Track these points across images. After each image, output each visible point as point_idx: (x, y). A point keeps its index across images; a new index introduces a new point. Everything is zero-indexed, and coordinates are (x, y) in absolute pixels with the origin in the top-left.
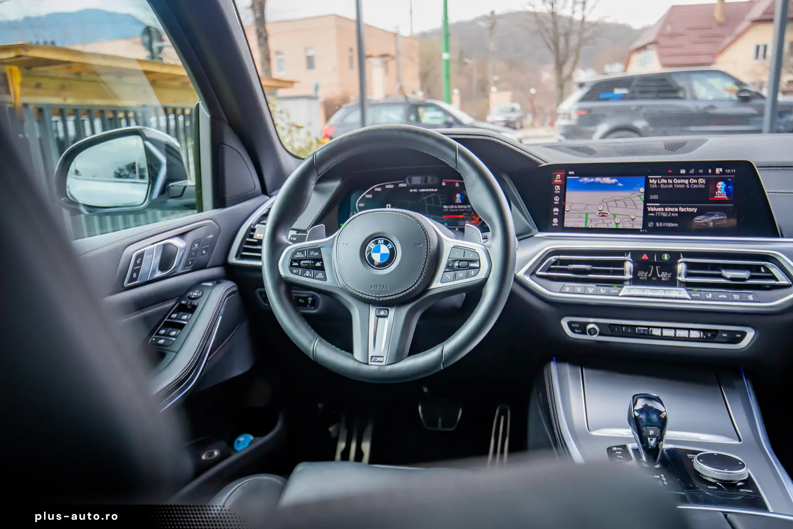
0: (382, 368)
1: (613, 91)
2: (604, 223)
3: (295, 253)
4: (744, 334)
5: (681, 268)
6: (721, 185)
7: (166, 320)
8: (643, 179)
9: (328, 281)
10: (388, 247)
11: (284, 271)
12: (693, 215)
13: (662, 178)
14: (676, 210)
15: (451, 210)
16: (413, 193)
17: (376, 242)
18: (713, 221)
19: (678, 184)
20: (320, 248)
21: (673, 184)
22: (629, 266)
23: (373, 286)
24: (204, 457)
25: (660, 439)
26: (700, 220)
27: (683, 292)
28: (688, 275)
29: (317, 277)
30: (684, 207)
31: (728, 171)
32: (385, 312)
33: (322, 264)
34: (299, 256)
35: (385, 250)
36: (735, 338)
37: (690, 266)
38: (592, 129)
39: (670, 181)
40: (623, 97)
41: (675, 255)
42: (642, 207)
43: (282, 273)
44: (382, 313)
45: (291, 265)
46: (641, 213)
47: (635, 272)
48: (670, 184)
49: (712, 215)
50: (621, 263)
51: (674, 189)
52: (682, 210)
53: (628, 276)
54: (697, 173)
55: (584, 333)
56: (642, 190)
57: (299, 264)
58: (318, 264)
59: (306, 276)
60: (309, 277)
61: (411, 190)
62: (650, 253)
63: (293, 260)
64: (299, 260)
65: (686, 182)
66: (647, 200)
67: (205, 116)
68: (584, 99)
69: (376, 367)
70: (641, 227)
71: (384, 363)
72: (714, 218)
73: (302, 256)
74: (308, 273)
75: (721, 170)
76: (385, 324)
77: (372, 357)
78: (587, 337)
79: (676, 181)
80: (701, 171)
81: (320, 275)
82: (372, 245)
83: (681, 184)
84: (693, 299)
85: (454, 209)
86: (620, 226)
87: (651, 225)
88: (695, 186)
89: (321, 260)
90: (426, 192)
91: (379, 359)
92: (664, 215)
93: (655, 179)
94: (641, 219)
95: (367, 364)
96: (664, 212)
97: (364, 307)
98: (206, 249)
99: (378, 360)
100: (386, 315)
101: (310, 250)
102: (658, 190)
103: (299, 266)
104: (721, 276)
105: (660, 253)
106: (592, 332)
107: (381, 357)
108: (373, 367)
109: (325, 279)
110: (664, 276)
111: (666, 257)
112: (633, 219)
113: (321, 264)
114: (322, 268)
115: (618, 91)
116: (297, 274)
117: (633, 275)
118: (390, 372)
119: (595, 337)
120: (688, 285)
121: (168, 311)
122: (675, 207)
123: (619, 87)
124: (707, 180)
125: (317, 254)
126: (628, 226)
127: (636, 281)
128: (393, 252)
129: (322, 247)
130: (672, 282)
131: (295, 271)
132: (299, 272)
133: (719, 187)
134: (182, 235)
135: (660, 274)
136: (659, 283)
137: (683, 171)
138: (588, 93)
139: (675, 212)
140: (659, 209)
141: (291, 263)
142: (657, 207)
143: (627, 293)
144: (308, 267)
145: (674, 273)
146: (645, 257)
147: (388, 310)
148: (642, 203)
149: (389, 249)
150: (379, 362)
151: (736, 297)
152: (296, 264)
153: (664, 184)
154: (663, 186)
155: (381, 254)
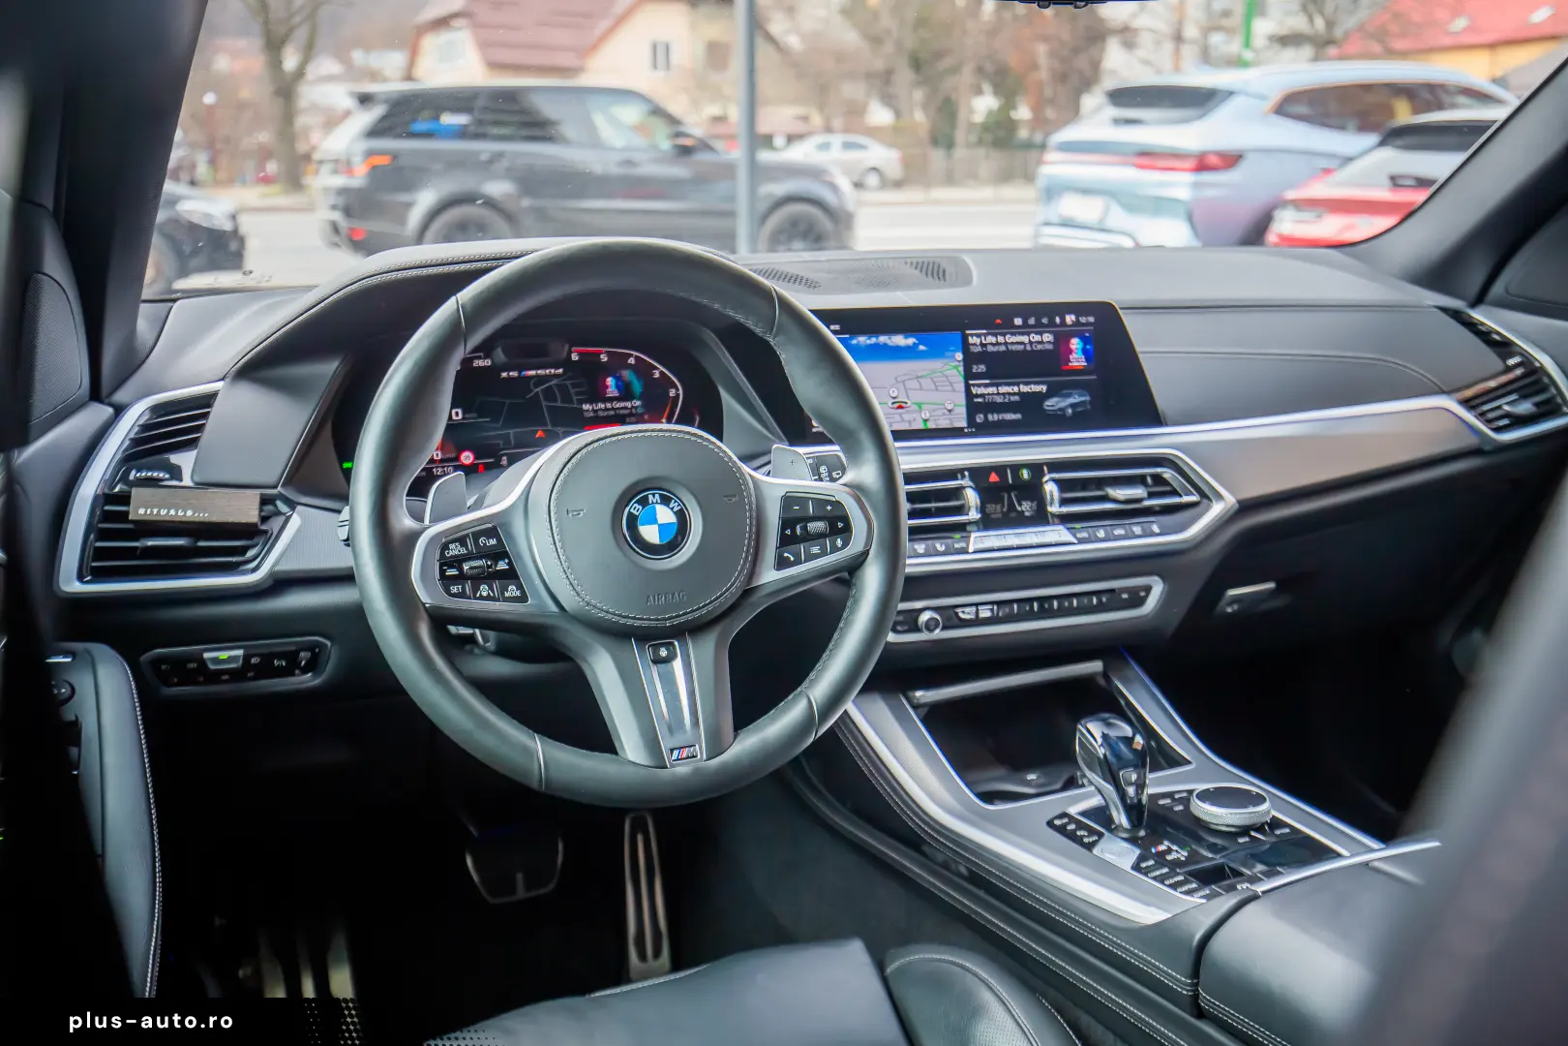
1: (438, 118)
2: (903, 420)
3: (444, 545)
4: (1148, 589)
5: (1050, 488)
6: (1076, 344)
8: (957, 335)
9: (532, 602)
10: (672, 509)
11: (428, 592)
12: (1040, 398)
13: (988, 334)
14: (1016, 389)
15: (601, 414)
16: (510, 379)
17: (644, 502)
18: (1072, 406)
19: (1012, 343)
20: (495, 527)
21: (1006, 344)
22: (972, 497)
23: (651, 597)
25: (1140, 786)
26: (1052, 404)
27: (1057, 533)
28: (1064, 502)
29: (506, 595)
30: (1027, 384)
31: (1083, 320)
33: (510, 564)
34: (457, 552)
35: (666, 515)
36: (1137, 599)
37: (1061, 484)
38: (404, 197)
39: (1001, 339)
40: (462, 133)
41: (1036, 468)
42: (961, 387)
43: (425, 598)
44: (662, 653)
45: (443, 576)
46: (962, 399)
47: (982, 509)
48: (1001, 344)
49: (1069, 396)
50: (957, 493)
51: (1008, 352)
52: (1024, 389)
53: (974, 515)
54: (1039, 324)
55: (916, 629)
56: (959, 356)
57: (461, 569)
58: (502, 566)
59: (482, 598)
60: (488, 598)
61: (504, 375)
62: (1000, 469)
63: (446, 563)
64: (457, 562)
65: (1025, 339)
66: (969, 375)
68: (374, 132)
69: (688, 770)
70: (963, 424)
71: (699, 759)
72: (1072, 400)
73: (463, 551)
74: (484, 590)
75: (1073, 317)
77: (670, 751)
78: (924, 636)
79: (1010, 339)
80: (1045, 321)
81: (512, 591)
82: (635, 509)
83: (1017, 343)
84: (1081, 541)
85: (606, 409)
86: (931, 425)
87: (980, 418)
88: (1039, 347)
89: (504, 555)
90: (537, 376)
91: (687, 751)
92: (999, 399)
93: (978, 336)
94: (963, 410)
95: (663, 767)
96: (998, 394)
97: (620, 646)
99: (684, 756)
100: (672, 655)
101: (477, 535)
102: (984, 356)
103: (461, 578)
104: (1105, 499)
105: (1016, 468)
106: (930, 626)
107: (691, 746)
108: (681, 769)
109: (523, 599)
110: (1027, 507)
111: (1025, 474)
112: (950, 411)
113: (508, 564)
114: (511, 575)
115: (448, 119)
116: (462, 595)
117: (981, 512)
118: (719, 774)
119: (938, 634)
120: (1065, 519)
122: (1013, 384)
123: (454, 109)
124: (1056, 335)
125: (493, 542)
126: (944, 423)
127: (987, 523)
128: (683, 520)
129: (499, 524)
130: (1041, 518)
131: (454, 589)
132: (464, 589)
133: (1073, 347)
135: (1020, 505)
136: (1021, 521)
137: (1018, 321)
138: (384, 118)
139: (1014, 394)
140: (991, 390)
141: (442, 572)
142: (986, 386)
143: (981, 546)
144: (481, 576)
145: (1041, 503)
146: (994, 478)
147: (672, 644)
148: (962, 379)
149: (675, 513)
150: (688, 758)
151: (1137, 530)
152: (454, 572)
153: (992, 344)
154: (990, 348)
155: (659, 525)
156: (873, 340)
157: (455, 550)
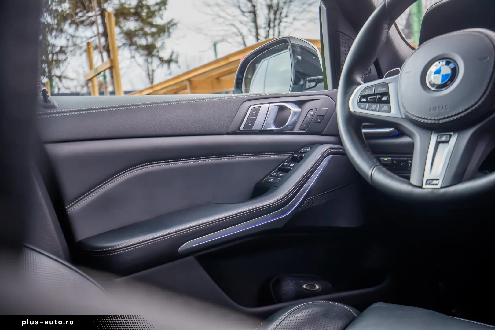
0: (436, 191)
3: (364, 90)
7: (280, 166)
9: (392, 113)
10: (450, 67)
11: (354, 106)
17: (437, 65)
20: (388, 84)
23: (432, 109)
29: (382, 109)
32: (447, 137)
33: (389, 98)
35: (447, 70)
43: (351, 109)
44: (444, 138)
45: (360, 101)
57: (367, 99)
58: (385, 98)
59: (372, 110)
60: (375, 110)
63: (363, 97)
64: (367, 96)
69: (430, 190)
71: (439, 186)
73: (370, 92)
74: (374, 106)
76: (445, 151)
77: (427, 180)
81: (385, 107)
82: (433, 68)
89: (387, 94)
91: (435, 182)
95: (421, 187)
97: (425, 133)
99: (433, 183)
100: (448, 139)
103: (367, 102)
107: (437, 180)
108: (427, 188)
109: (389, 111)
113: (387, 98)
114: (388, 102)
116: (364, 109)
118: (443, 195)
121: (283, 161)
125: (384, 89)
128: (455, 71)
129: (390, 83)
131: (362, 106)
132: (366, 106)
134: (300, 104)
141: (360, 99)
144: (374, 101)
147: (451, 135)
149: (451, 69)
150: (433, 184)
152: (364, 100)
155: (442, 76)
157: (367, 92)
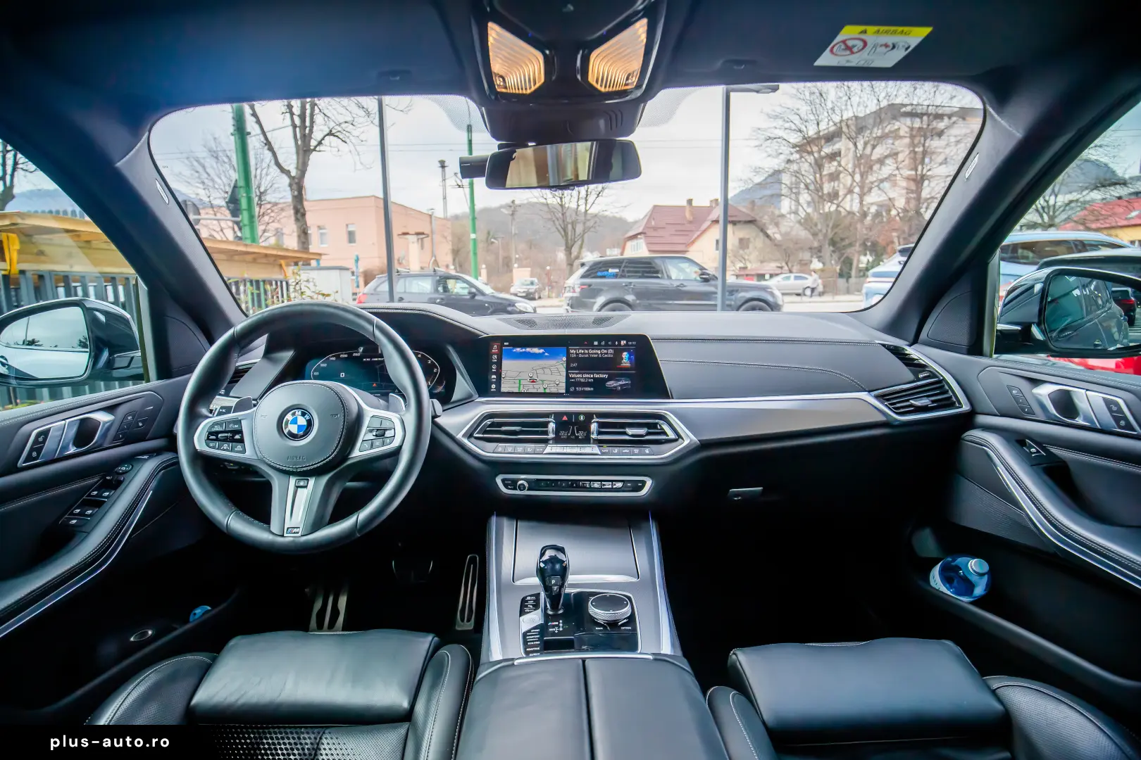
0: (297, 539)
1: (608, 270)
2: (534, 388)
3: (213, 426)
4: (644, 483)
5: (594, 427)
6: (625, 355)
7: (84, 498)
8: (565, 349)
9: (247, 454)
10: (305, 418)
11: (200, 445)
12: (605, 380)
13: (580, 349)
14: (592, 376)
16: (367, 362)
17: (294, 414)
18: (621, 385)
19: (592, 354)
20: (240, 421)
21: (589, 354)
22: (552, 426)
23: (290, 457)
24: (132, 639)
25: (562, 586)
26: (611, 384)
27: (594, 449)
28: (600, 433)
29: (236, 449)
30: (598, 374)
31: (630, 343)
32: (304, 482)
33: (242, 436)
35: (302, 421)
36: (638, 487)
37: (601, 425)
38: (592, 300)
39: (586, 351)
40: (616, 276)
41: (589, 416)
42: (564, 374)
43: (198, 447)
44: (302, 483)
45: (208, 439)
46: (564, 380)
47: (557, 432)
48: (586, 354)
49: (619, 380)
50: (546, 425)
51: (589, 358)
52: (597, 376)
53: (551, 436)
54: (606, 344)
55: (515, 489)
56: (565, 359)
57: (217, 437)
58: (237, 437)
59: (224, 450)
60: (227, 450)
61: (365, 360)
62: (569, 414)
63: (211, 433)
64: (217, 433)
65: (599, 352)
66: (568, 368)
67: (143, 288)
69: (291, 539)
70: (564, 391)
71: (299, 534)
72: (621, 383)
73: (221, 429)
74: (225, 446)
75: (625, 342)
76: (303, 495)
77: (288, 528)
78: (518, 492)
79: (591, 351)
80: (610, 343)
81: (239, 447)
82: (289, 417)
83: (595, 354)
84: (603, 454)
86: (547, 391)
87: (572, 389)
88: (606, 356)
89: (240, 432)
90: (378, 361)
91: (295, 530)
92: (582, 380)
93: (575, 349)
94: (564, 385)
95: (283, 536)
96: (582, 378)
97: (283, 477)
98: (143, 422)
100: (306, 485)
101: (230, 423)
102: (577, 359)
103: (217, 439)
104: (625, 433)
105: (577, 414)
106: (522, 488)
107: (297, 528)
108: (288, 538)
109: (244, 451)
110: (581, 435)
111: (582, 418)
112: (557, 385)
113: (240, 436)
114: (241, 441)
115: (611, 271)
116: (214, 448)
117: (556, 434)
118: (306, 543)
119: (526, 492)
120: (600, 442)
121: (89, 488)
122: (591, 374)
123: (613, 267)
124: (615, 350)
125: (236, 426)
126: (554, 390)
127: (558, 440)
128: (310, 423)
129: (243, 420)
130: (587, 440)
131: (211, 445)
132: (215, 445)
133: (624, 356)
134: (110, 409)
135: (578, 433)
136: (577, 441)
137: (596, 343)
138: (588, 271)
139: (591, 378)
140: (579, 376)
141: (208, 437)
142: (577, 374)
143: (550, 451)
144: (225, 440)
145: (589, 432)
146: (565, 418)
147: (308, 480)
148: (565, 370)
149: (307, 421)
150: (295, 533)
151: (636, 451)
152: (214, 437)
153: (581, 353)
154: (580, 356)
155: (298, 426)
156: (524, 350)
157: (217, 428)
